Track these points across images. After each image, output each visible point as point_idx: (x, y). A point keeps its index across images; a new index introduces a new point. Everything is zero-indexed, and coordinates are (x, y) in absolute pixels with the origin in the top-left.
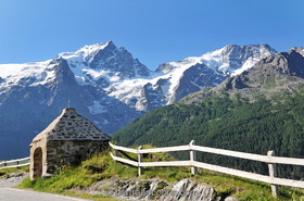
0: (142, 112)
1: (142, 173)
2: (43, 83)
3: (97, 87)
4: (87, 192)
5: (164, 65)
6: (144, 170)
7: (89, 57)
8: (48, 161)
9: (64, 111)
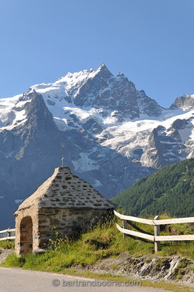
0: (151, 169)
1: (159, 249)
2: (10, 128)
3: (85, 133)
4: (91, 271)
5: (183, 99)
6: (161, 245)
7: (73, 90)
8: (40, 233)
9: (57, 171)
